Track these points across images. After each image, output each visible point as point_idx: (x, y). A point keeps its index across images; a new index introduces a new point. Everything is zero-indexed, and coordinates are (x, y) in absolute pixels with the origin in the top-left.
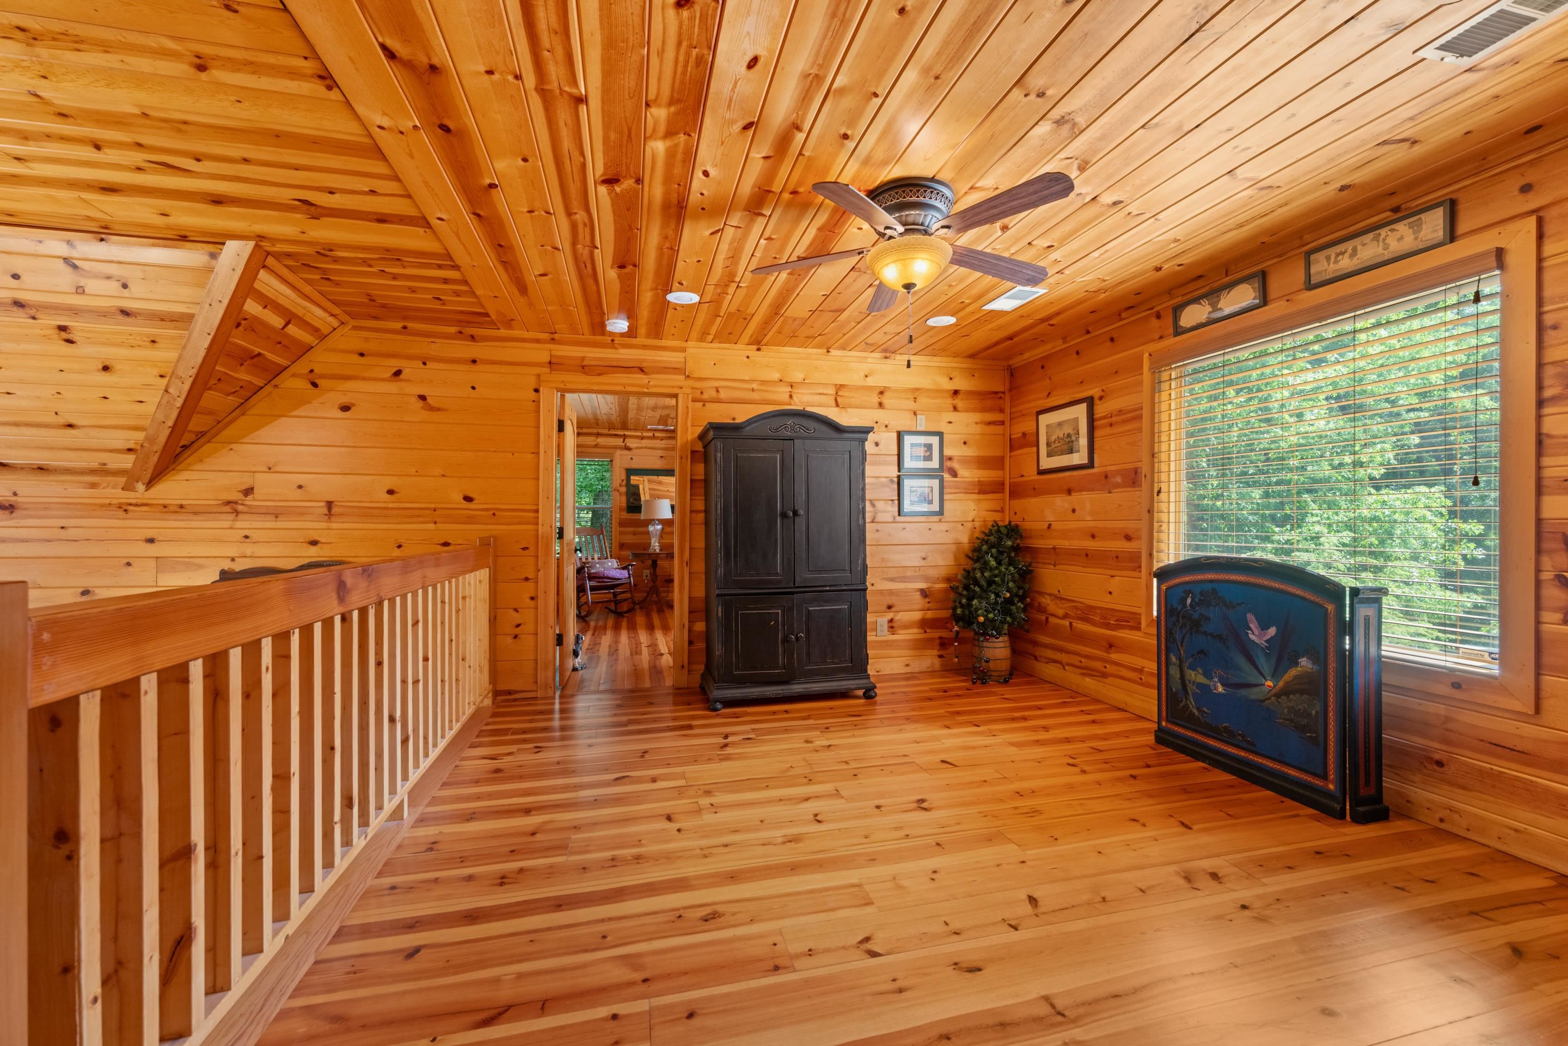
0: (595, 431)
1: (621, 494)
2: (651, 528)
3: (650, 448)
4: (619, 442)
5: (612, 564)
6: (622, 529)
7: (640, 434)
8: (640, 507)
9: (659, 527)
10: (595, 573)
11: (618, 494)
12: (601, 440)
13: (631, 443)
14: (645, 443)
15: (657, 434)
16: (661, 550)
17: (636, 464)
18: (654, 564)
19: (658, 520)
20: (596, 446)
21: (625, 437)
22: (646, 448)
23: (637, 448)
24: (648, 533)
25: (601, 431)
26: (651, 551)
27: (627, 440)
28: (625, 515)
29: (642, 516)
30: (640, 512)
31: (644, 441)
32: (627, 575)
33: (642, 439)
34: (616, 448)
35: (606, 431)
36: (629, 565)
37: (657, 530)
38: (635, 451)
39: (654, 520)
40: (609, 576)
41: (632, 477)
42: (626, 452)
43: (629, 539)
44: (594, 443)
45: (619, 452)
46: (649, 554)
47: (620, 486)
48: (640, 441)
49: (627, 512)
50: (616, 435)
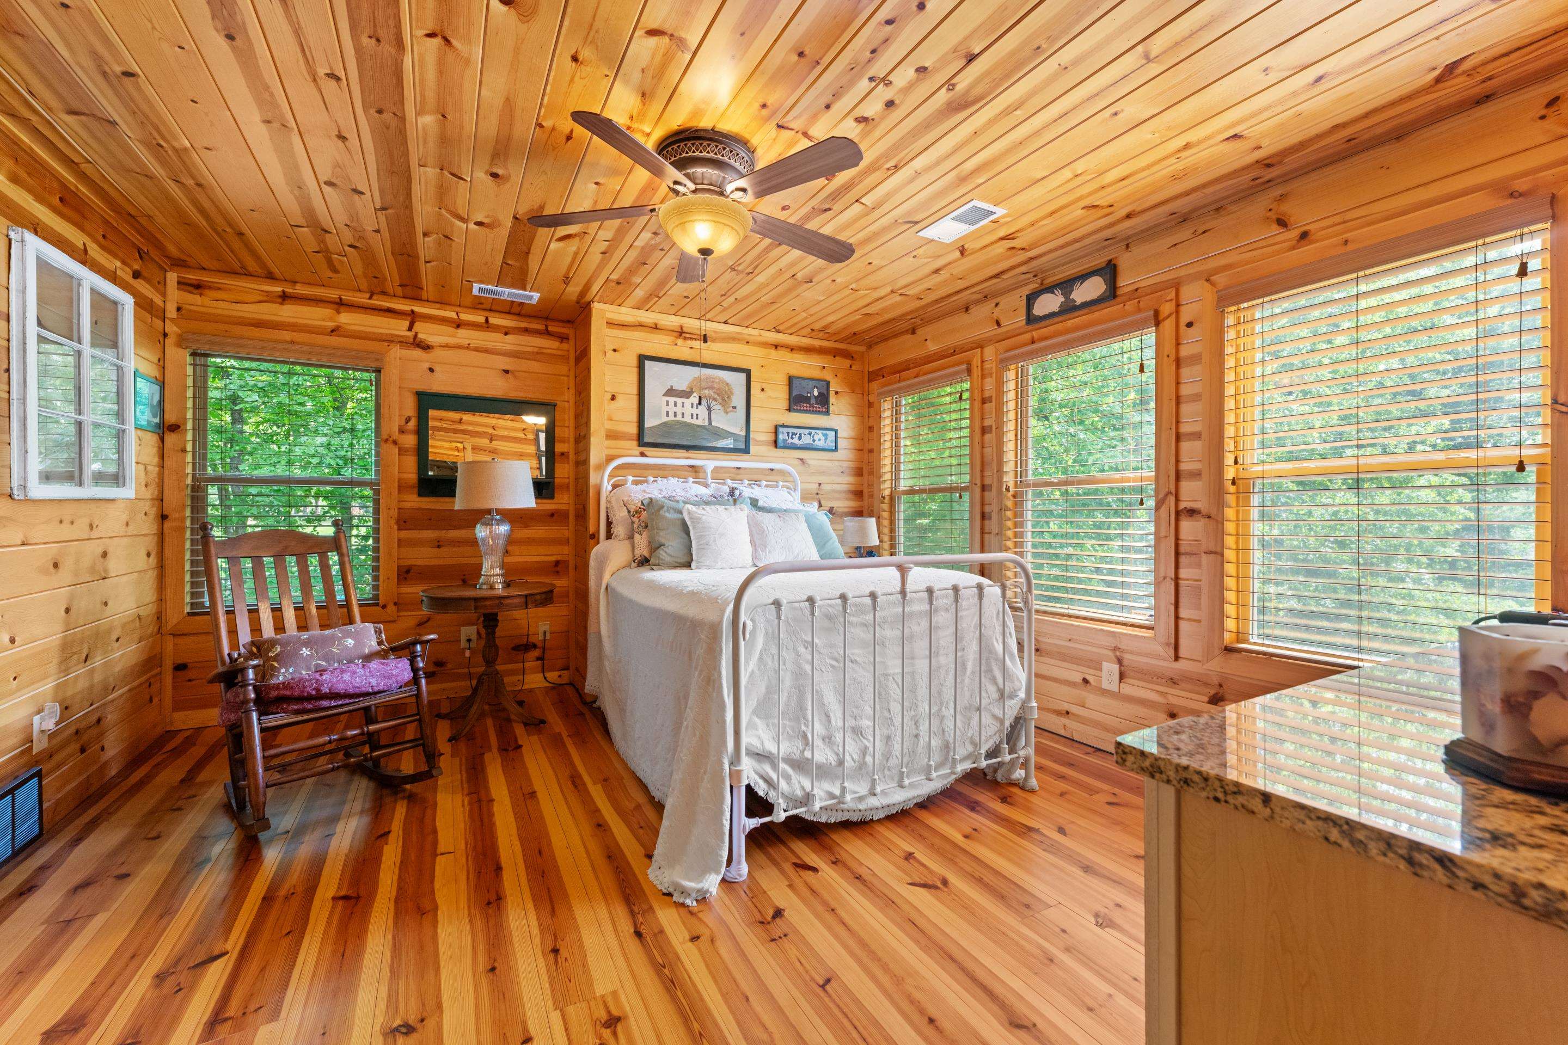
0: (333, 294)
1: (402, 452)
2: (481, 532)
3: (477, 349)
4: (399, 327)
5: (359, 643)
6: (404, 534)
7: (453, 315)
8: (453, 482)
9: (504, 529)
10: (286, 685)
11: (396, 450)
12: (346, 319)
13: (425, 332)
14: (464, 336)
15: (495, 320)
16: (507, 585)
17: (441, 383)
18: (490, 621)
19: (499, 511)
20: (335, 331)
21: (413, 318)
22: (468, 347)
23: (446, 346)
24: (473, 542)
25: (348, 296)
26: (483, 591)
27: (418, 326)
28: (414, 501)
29: (458, 503)
30: (454, 496)
31: (462, 332)
32: (407, 675)
33: (458, 326)
34: (391, 340)
35: (362, 299)
36: (414, 643)
37: (495, 537)
38: (438, 353)
39: (489, 512)
40: (341, 688)
41: (432, 413)
42: (417, 353)
43: (423, 557)
44: (331, 324)
45: (396, 352)
46: (476, 600)
47: (402, 431)
48: (451, 330)
49: (420, 495)
50: (389, 311)
